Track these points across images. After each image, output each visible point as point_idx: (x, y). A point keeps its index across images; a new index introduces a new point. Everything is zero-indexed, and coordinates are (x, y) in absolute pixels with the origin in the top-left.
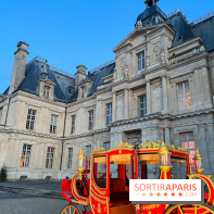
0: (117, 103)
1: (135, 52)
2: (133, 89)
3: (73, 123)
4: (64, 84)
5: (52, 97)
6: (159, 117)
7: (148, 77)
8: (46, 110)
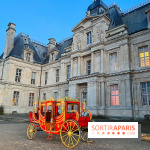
0: (74, 66)
1: (85, 32)
2: (84, 57)
3: (46, 78)
4: (40, 51)
5: (32, 60)
6: (98, 75)
7: (93, 50)
8: (29, 69)
